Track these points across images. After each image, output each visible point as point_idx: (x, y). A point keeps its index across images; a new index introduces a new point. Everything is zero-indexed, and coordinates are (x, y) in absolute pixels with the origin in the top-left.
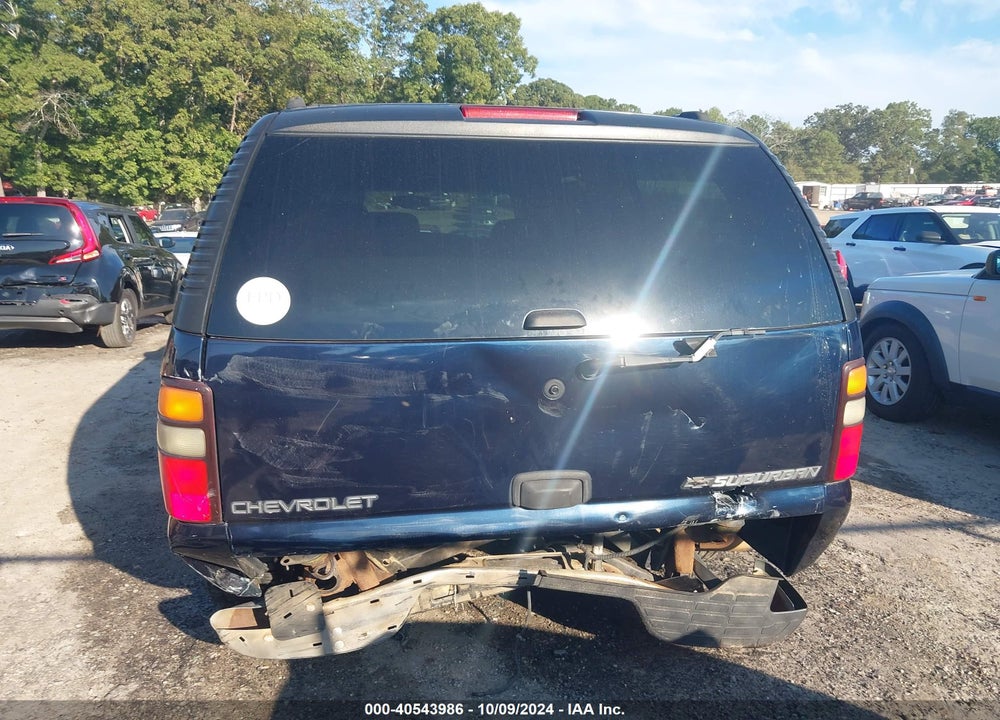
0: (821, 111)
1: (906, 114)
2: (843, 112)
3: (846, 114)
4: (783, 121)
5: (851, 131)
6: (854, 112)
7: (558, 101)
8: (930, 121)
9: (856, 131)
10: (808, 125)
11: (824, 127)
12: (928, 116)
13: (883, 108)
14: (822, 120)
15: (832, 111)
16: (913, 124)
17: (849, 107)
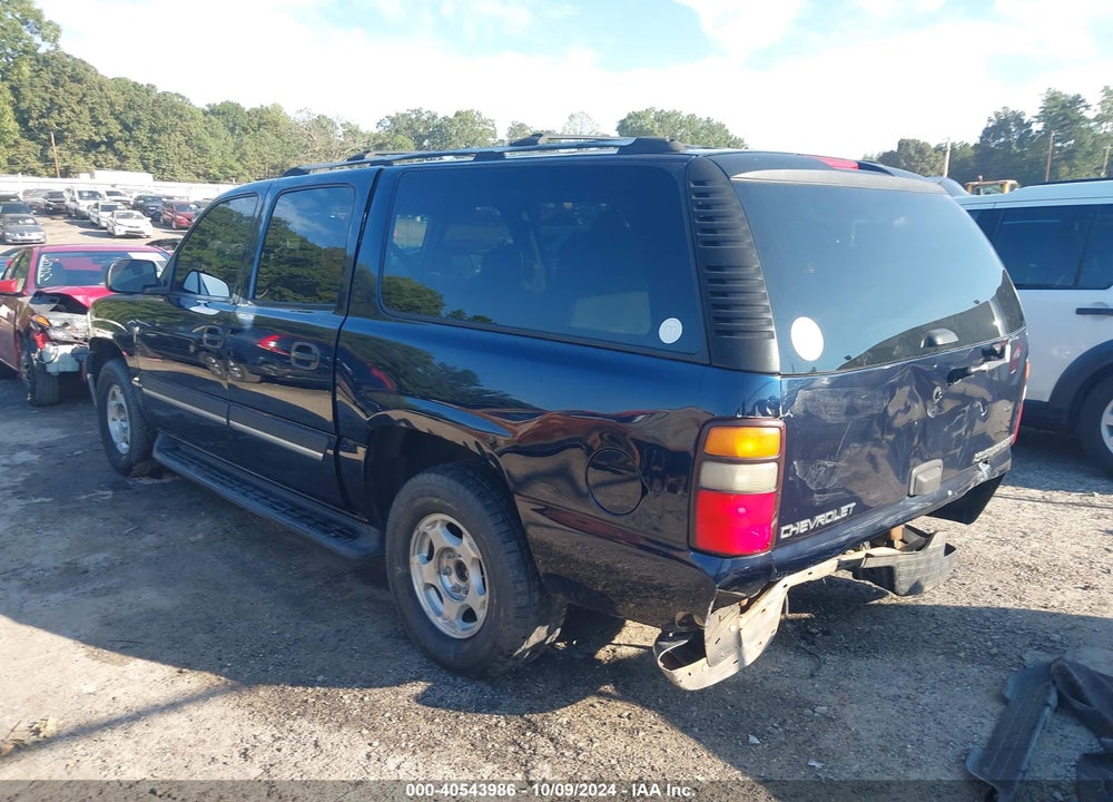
0: (393, 115)
1: (473, 122)
2: (413, 116)
3: (418, 119)
4: (352, 123)
5: (423, 138)
6: (425, 117)
7: (79, 81)
8: (495, 131)
9: (428, 137)
10: (381, 128)
11: (397, 131)
12: (493, 125)
13: (451, 116)
14: (395, 124)
15: (404, 115)
16: (481, 134)
17: (418, 112)
